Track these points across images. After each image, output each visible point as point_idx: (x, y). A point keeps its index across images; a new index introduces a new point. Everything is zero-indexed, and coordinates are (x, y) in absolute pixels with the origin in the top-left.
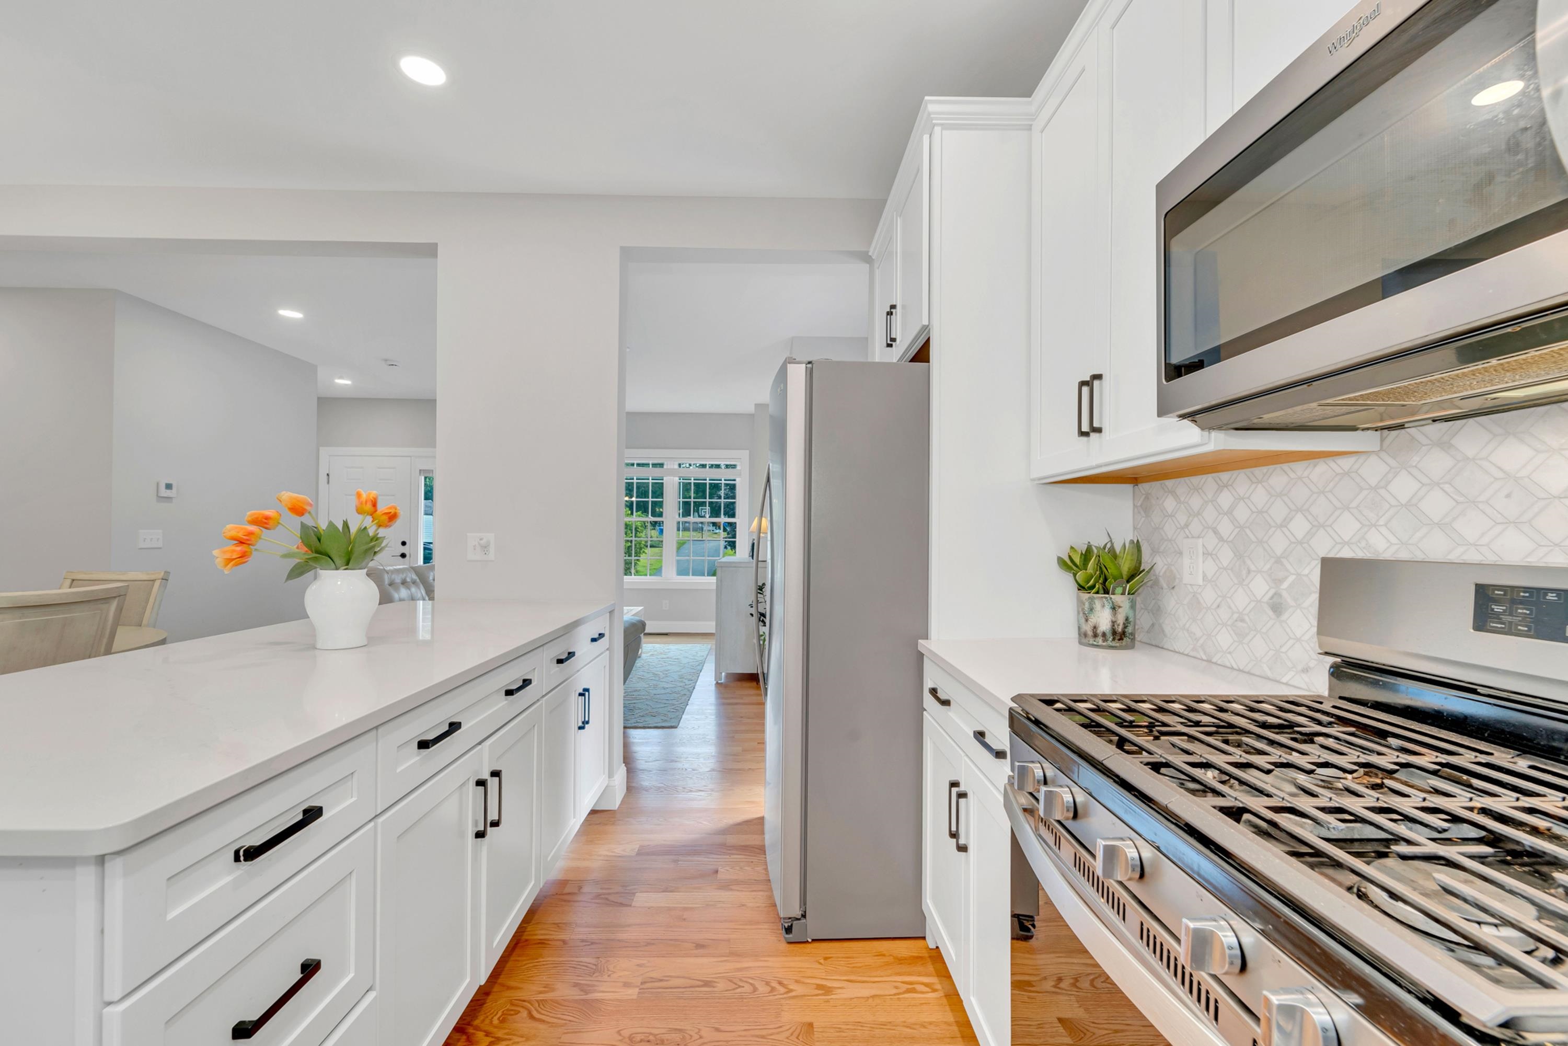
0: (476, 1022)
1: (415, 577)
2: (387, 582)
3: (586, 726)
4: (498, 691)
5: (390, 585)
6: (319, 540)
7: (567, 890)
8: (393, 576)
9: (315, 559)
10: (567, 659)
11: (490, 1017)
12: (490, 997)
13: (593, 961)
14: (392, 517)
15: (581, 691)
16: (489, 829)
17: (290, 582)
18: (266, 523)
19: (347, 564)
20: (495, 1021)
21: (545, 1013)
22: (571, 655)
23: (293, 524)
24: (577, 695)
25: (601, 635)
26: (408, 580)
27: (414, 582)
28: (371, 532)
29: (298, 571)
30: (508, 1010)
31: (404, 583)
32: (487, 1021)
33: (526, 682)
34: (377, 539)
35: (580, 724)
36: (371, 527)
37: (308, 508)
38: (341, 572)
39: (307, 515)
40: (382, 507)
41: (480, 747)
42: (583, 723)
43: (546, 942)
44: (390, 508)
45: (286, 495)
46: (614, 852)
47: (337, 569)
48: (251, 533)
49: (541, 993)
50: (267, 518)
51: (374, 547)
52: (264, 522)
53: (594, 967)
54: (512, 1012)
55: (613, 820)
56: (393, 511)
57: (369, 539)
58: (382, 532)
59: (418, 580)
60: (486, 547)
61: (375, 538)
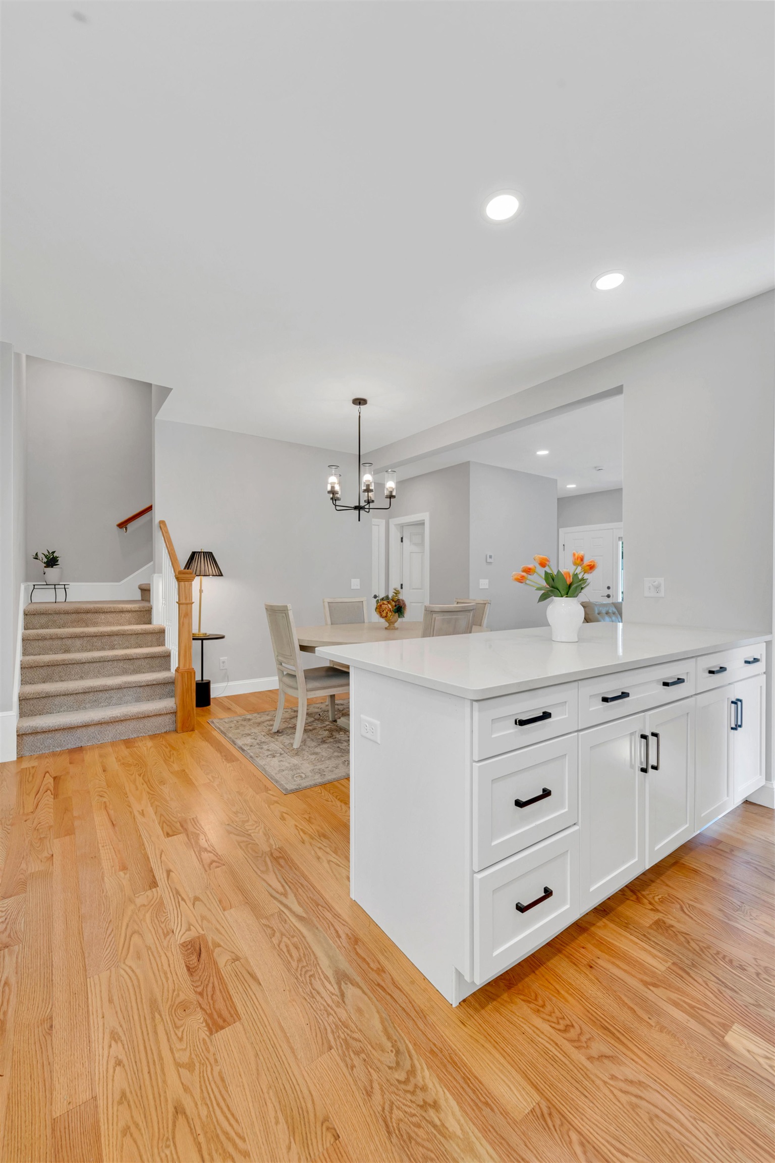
0: (643, 893)
3: (739, 728)
4: (658, 681)
6: (553, 580)
7: (720, 847)
9: (551, 591)
10: (718, 672)
11: (653, 895)
12: (654, 884)
13: (739, 903)
14: (592, 567)
15: (734, 700)
16: (650, 770)
17: (540, 603)
18: (529, 572)
19: (567, 594)
20: (656, 899)
21: (694, 913)
22: (722, 669)
23: (541, 571)
24: (730, 702)
25: (756, 660)
28: (580, 577)
29: (544, 597)
30: (666, 897)
32: (651, 896)
33: (680, 681)
34: (584, 580)
35: (733, 726)
36: (580, 573)
37: (548, 563)
38: (564, 599)
39: (547, 567)
40: (587, 561)
41: (644, 714)
42: (736, 725)
43: (702, 874)
44: (591, 562)
45: (538, 556)
46: (768, 839)
47: (562, 597)
48: (523, 576)
49: (691, 900)
50: (530, 569)
51: (581, 585)
52: (528, 571)
53: (739, 907)
54: (669, 901)
55: (769, 815)
56: (592, 564)
57: (578, 580)
58: (586, 576)
60: (656, 586)
61: (583, 579)
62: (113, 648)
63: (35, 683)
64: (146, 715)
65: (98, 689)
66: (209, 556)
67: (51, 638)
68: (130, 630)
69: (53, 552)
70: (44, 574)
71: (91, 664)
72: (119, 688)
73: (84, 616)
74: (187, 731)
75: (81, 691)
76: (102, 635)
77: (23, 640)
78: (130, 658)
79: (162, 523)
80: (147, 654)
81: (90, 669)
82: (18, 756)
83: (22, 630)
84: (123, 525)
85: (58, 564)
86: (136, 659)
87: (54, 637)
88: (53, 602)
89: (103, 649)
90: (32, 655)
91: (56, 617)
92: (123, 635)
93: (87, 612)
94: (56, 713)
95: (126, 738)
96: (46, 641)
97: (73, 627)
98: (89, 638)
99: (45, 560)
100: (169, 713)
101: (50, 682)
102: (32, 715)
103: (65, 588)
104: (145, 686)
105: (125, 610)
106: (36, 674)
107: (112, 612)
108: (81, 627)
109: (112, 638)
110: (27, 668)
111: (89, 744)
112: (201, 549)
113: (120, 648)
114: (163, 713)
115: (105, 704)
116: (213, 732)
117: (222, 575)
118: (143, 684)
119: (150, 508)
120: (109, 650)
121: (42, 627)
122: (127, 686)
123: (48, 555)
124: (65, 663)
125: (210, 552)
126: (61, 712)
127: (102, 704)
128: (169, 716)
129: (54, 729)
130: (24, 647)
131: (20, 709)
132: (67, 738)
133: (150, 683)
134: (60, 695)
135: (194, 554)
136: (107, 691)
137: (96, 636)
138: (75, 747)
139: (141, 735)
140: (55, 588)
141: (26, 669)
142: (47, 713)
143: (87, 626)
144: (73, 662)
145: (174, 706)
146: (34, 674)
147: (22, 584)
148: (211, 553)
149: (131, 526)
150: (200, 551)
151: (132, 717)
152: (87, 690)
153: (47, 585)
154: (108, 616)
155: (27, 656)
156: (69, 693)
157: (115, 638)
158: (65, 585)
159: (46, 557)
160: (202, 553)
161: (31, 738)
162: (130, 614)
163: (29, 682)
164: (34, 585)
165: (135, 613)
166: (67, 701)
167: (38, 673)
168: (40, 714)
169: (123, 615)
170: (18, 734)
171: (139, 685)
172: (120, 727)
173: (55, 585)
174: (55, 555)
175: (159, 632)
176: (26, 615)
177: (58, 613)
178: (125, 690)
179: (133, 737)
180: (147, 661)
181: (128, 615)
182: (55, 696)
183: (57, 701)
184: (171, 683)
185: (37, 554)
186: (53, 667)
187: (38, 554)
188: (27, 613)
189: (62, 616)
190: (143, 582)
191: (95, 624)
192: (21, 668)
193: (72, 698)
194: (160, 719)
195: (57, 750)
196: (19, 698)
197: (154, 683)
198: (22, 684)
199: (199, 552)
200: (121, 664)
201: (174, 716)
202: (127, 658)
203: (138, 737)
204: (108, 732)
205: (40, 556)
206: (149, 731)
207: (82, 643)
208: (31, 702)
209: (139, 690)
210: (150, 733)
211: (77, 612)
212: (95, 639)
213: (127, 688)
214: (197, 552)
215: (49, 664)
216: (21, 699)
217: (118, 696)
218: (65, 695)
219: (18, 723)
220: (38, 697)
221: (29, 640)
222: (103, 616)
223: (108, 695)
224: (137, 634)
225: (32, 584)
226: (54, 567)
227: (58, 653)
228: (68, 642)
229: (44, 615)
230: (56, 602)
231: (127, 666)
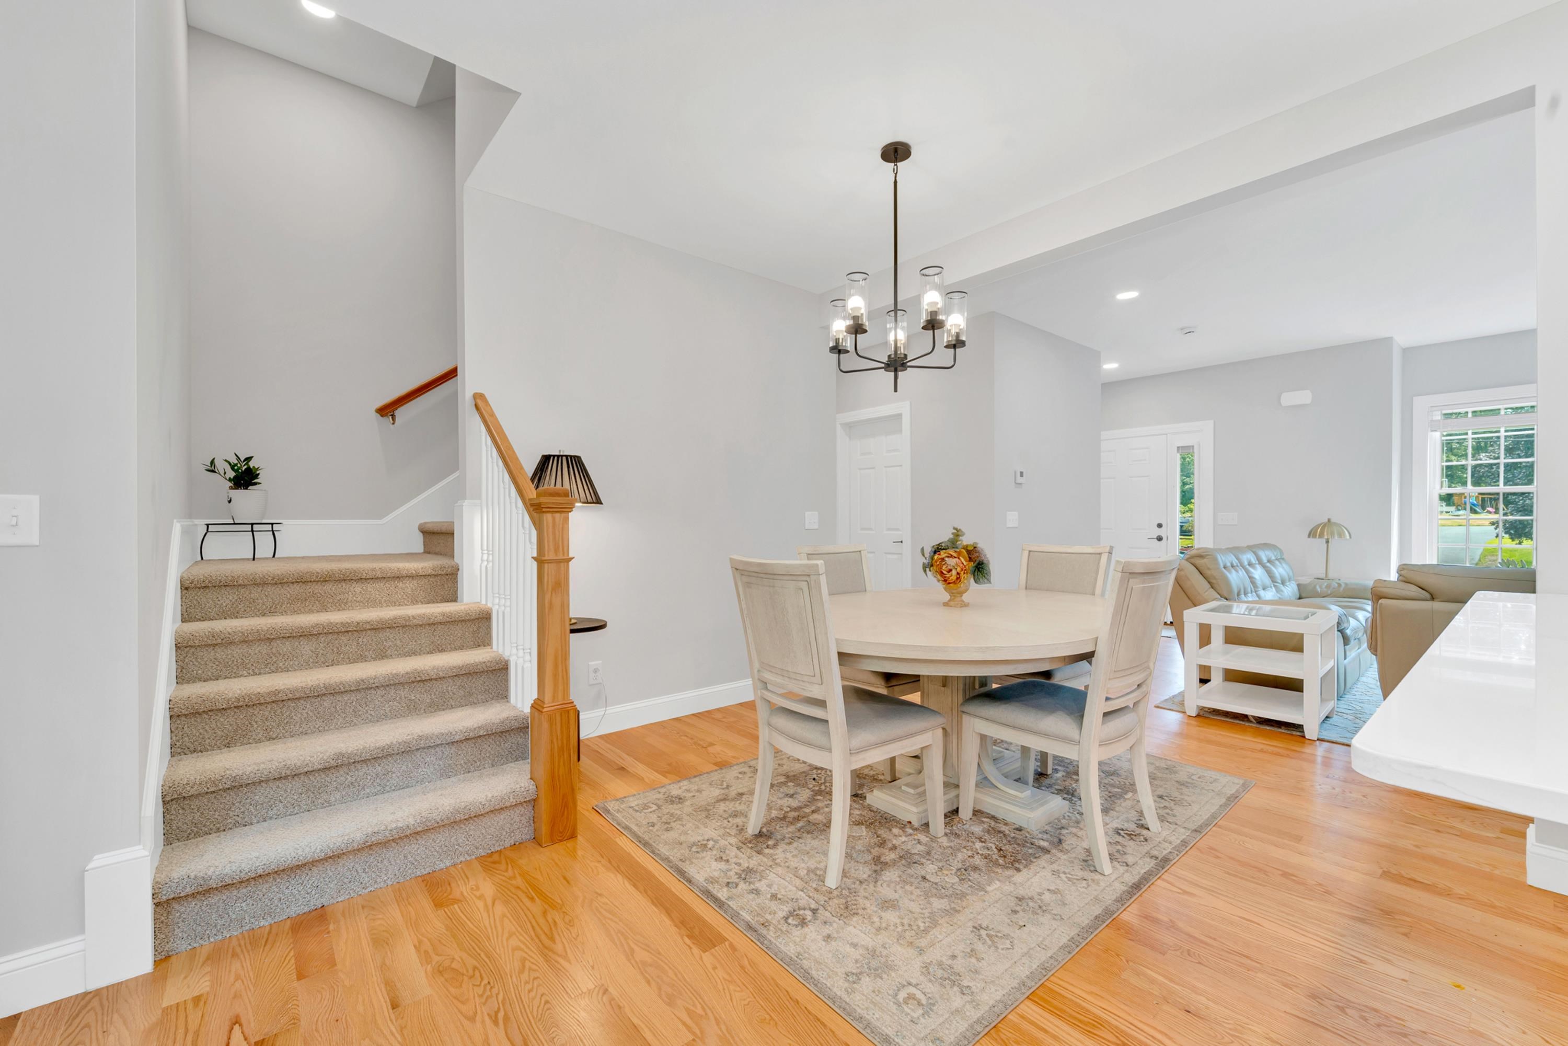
62: (382, 655)
63: (207, 750)
64: (473, 815)
65: (357, 759)
66: (575, 463)
67: (245, 641)
68: (419, 616)
69: (248, 459)
70: (230, 501)
71: (338, 698)
72: (406, 751)
73: (319, 589)
74: (561, 841)
75: (317, 766)
76: (357, 630)
77: (178, 647)
78: (424, 678)
79: (480, 403)
80: (460, 668)
81: (335, 707)
82: (159, 957)
83: (174, 622)
84: (388, 410)
85: (260, 483)
86: (436, 679)
87: (250, 638)
88: (248, 559)
89: (362, 658)
90: (200, 680)
91: (255, 593)
92: (403, 627)
93: (325, 579)
94: (258, 822)
95: (428, 870)
96: (233, 647)
97: (295, 612)
98: (330, 636)
99: (232, 474)
100: (521, 804)
101: (242, 744)
102: (197, 835)
103: (273, 531)
104: (461, 741)
105: (404, 573)
106: (207, 728)
107: (377, 578)
108: (311, 611)
109: (382, 635)
110: (186, 715)
111: (340, 899)
112: (560, 451)
113: (400, 655)
114: (508, 804)
115: (374, 790)
116: (617, 840)
117: (598, 501)
118: (457, 738)
119: (451, 374)
120: (375, 659)
121: (224, 615)
122: (422, 746)
123: (236, 465)
124: (278, 698)
125: (575, 457)
126: (271, 818)
127: (368, 791)
128: (518, 811)
129: (253, 875)
130: (180, 663)
131: (167, 822)
132: (287, 891)
133: (472, 735)
134: (267, 781)
135: (546, 459)
136: (379, 761)
137: (347, 632)
138: (306, 909)
139: (462, 859)
140: (252, 531)
141: (183, 718)
142: (237, 824)
143: (324, 609)
144: (297, 696)
145: (532, 787)
146: (204, 728)
147: (175, 521)
148: (579, 458)
149: (402, 413)
150: (557, 453)
151: (441, 823)
152: (333, 763)
153: (235, 524)
154: (369, 587)
155: (188, 682)
156: (288, 772)
157: (388, 633)
158: (272, 524)
159: (232, 467)
160: (564, 458)
161: (194, 904)
162: (415, 582)
163: (192, 749)
164: (208, 525)
165: (425, 580)
166: (286, 791)
167: (214, 726)
168: (218, 830)
169: (400, 585)
170: (155, 901)
171: (449, 740)
172: (415, 848)
173: (252, 524)
174: (251, 464)
175: (478, 619)
176: (186, 589)
177: (261, 583)
178: (418, 754)
179: (442, 866)
180: (458, 682)
181: (410, 585)
182: (254, 783)
183: (260, 795)
184: (520, 728)
185: (212, 462)
186: (251, 710)
187: (216, 461)
188: (187, 584)
189: (270, 590)
190: (434, 517)
191: (341, 605)
192: (171, 717)
193: (297, 783)
194: (502, 817)
195: (263, 923)
196: (163, 797)
197: (481, 733)
198: (172, 756)
199: (558, 456)
200: (403, 693)
201: (531, 808)
202: (419, 679)
203: (454, 865)
204: (385, 862)
205: (221, 465)
206: (477, 848)
207: (316, 649)
208: (196, 803)
209: (447, 751)
210: (481, 852)
211: (302, 580)
212: (344, 639)
213: (424, 748)
214: (554, 456)
215: (241, 704)
216: (168, 798)
217: (404, 767)
218: (280, 778)
219: (158, 870)
220: (212, 789)
221: (191, 646)
222: (358, 588)
223: (379, 768)
224: (432, 624)
225: (201, 523)
226: (250, 488)
227: (260, 674)
228: (286, 647)
229: (228, 588)
230: (254, 559)
231: (418, 696)
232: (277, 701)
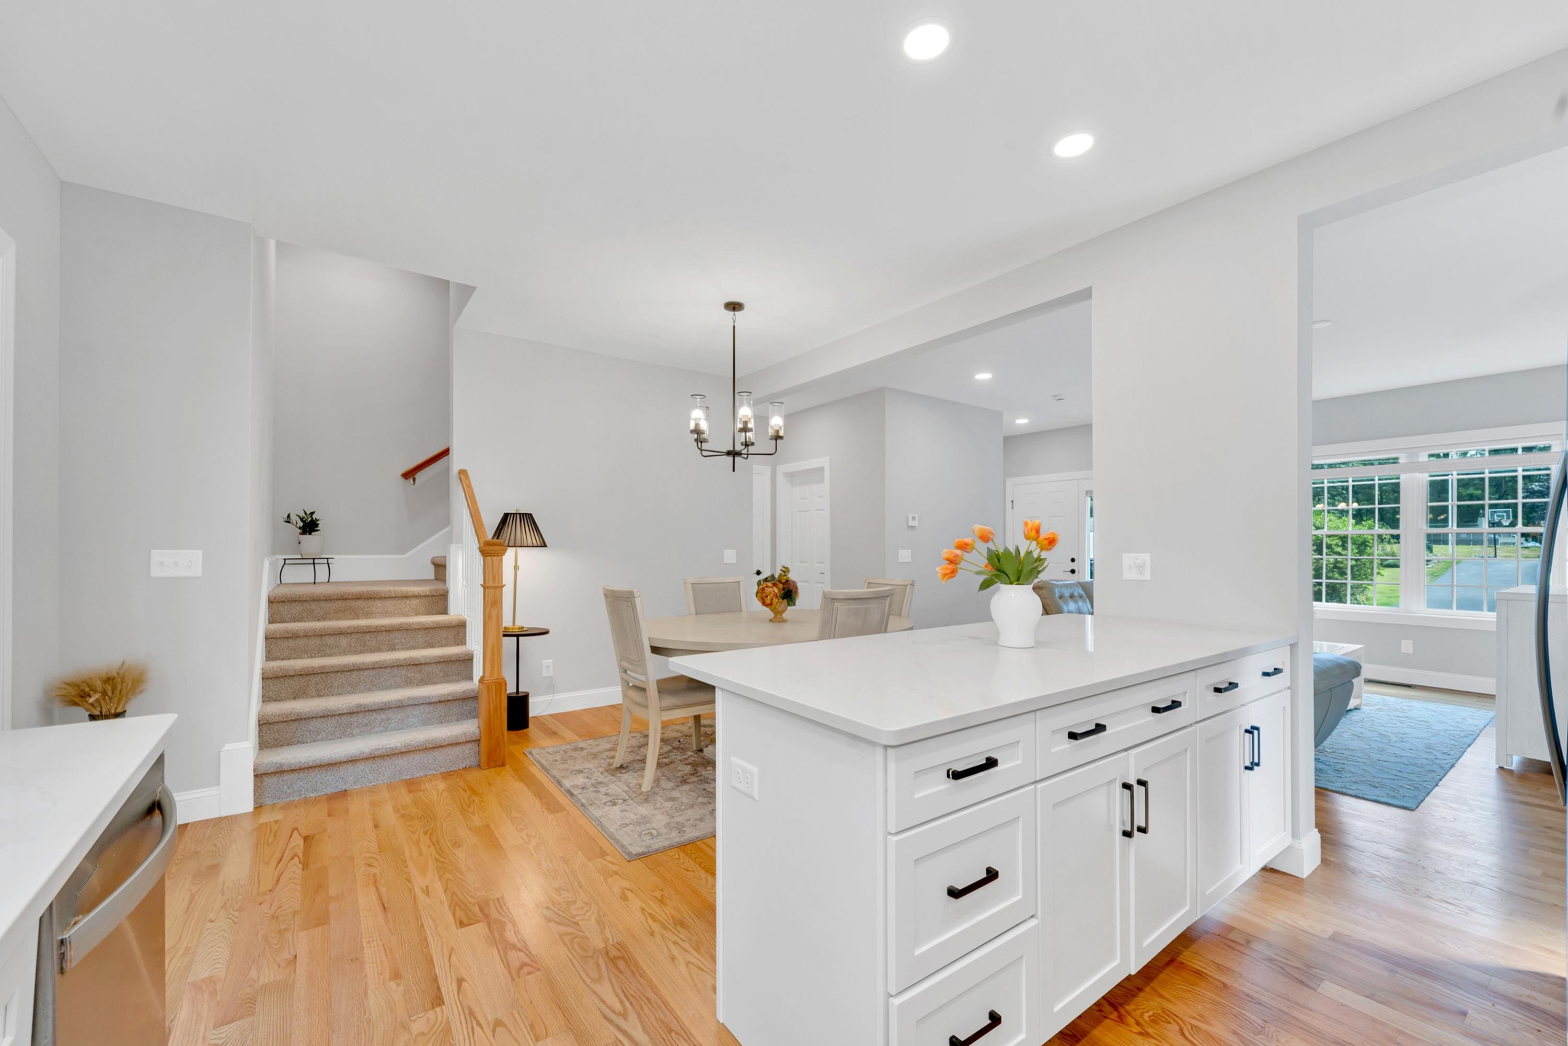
0: (1128, 1007)
1: (1082, 592)
2: (1057, 595)
3: (1256, 768)
4: (1145, 705)
5: (1060, 598)
6: (999, 561)
7: (1231, 936)
8: (1063, 590)
9: (996, 576)
10: (1226, 689)
11: (1142, 1011)
12: (1142, 994)
13: (1260, 1022)
14: (1052, 542)
15: (1249, 728)
16: (1136, 832)
17: (981, 592)
18: (966, 548)
19: (1018, 580)
20: (1146, 1016)
21: (1196, 1037)
22: (1233, 685)
23: (982, 547)
24: (1243, 731)
25: (1277, 671)
26: (1076, 594)
27: (1081, 597)
28: (1035, 555)
29: (985, 585)
30: (1158, 1014)
31: (1072, 596)
32: (1138, 1012)
33: (1175, 704)
34: (1041, 560)
35: (1248, 764)
36: (1035, 550)
37: (991, 536)
38: (1014, 587)
39: (991, 542)
40: (1044, 534)
41: (1126, 753)
42: (1252, 763)
43: (1207, 977)
44: (1050, 534)
45: (978, 527)
46: (1298, 924)
47: (1011, 584)
48: (956, 556)
49: (1194, 1018)
50: (967, 544)
51: (1037, 567)
52: (964, 547)
53: (1260, 1029)
54: (1163, 1019)
55: (1299, 888)
56: (1051, 536)
57: (1034, 561)
58: (1044, 555)
59: (1085, 595)
60: (1141, 567)
61: (1039, 560)
62: (392, 648)
63: (283, 700)
64: (438, 745)
65: (370, 709)
66: (528, 519)
67: (306, 636)
68: (417, 623)
69: (312, 513)
70: (299, 543)
71: (362, 673)
72: (400, 706)
73: (354, 604)
74: (495, 767)
75: (346, 711)
76: (376, 631)
77: (266, 638)
78: (416, 663)
79: (463, 473)
80: (441, 657)
81: (359, 679)
82: (256, 806)
83: (265, 623)
84: (409, 475)
85: (319, 530)
86: (425, 664)
87: (309, 634)
88: (311, 583)
89: (379, 650)
90: (279, 659)
91: (314, 606)
92: (407, 630)
93: (358, 597)
94: (311, 742)
95: (409, 777)
96: (299, 640)
97: (338, 619)
98: (359, 635)
99: (301, 524)
100: (470, 742)
101: (303, 698)
102: (276, 746)
103: (328, 564)
104: (436, 703)
105: (410, 594)
106: (283, 686)
107: (392, 597)
108: (348, 619)
109: (393, 635)
110: (271, 678)
111: (355, 787)
112: (517, 510)
113: (403, 649)
114: (460, 741)
115: (380, 730)
116: (530, 768)
117: (545, 546)
118: (433, 700)
119: (446, 452)
120: (387, 651)
121: (294, 620)
122: (411, 703)
123: (304, 518)
124: (324, 671)
125: (528, 514)
126: (318, 740)
127: (376, 729)
128: (470, 746)
129: (307, 766)
130: (268, 648)
131: (260, 737)
132: (325, 779)
133: (443, 699)
134: (316, 717)
135: (506, 516)
136: (384, 711)
137: (370, 632)
138: (336, 790)
139: (431, 772)
140: (314, 564)
141: (270, 680)
142: (299, 742)
143: (357, 617)
144: (336, 670)
145: (477, 732)
146: (281, 687)
147: (265, 559)
148: (531, 515)
149: (421, 476)
150: (515, 512)
151: (417, 748)
152: (355, 710)
153: (302, 559)
154: (387, 603)
155: (272, 660)
156: (329, 714)
157: (396, 634)
158: (328, 559)
159: (302, 520)
160: (518, 516)
161: (274, 779)
162: (418, 600)
163: (274, 699)
164: (285, 560)
165: (424, 600)
166: (327, 725)
167: (287, 686)
168: (288, 745)
169: (408, 602)
170: (256, 774)
171: (428, 702)
172: (401, 762)
173: (314, 559)
174: (314, 516)
175: (458, 626)
176: (272, 602)
177: (316, 599)
178: (408, 708)
179: (418, 775)
180: (440, 666)
181: (414, 603)
182: (309, 718)
183: (313, 725)
184: (470, 698)
185: (289, 516)
186: (308, 677)
187: (291, 516)
188: (272, 599)
189: (322, 604)
190: (438, 553)
191: (368, 615)
192: (263, 679)
193: (333, 721)
194: (457, 749)
195: (312, 795)
196: (259, 721)
197: (449, 698)
198: (263, 702)
199: (514, 514)
200: (403, 672)
201: (477, 745)
202: (413, 663)
203: (426, 776)
204: (383, 769)
205: (294, 518)
206: (441, 767)
207: (350, 642)
208: (276, 727)
209: (427, 708)
210: (443, 770)
211: (343, 598)
212: (368, 637)
213: (412, 705)
214: (511, 514)
215: (303, 673)
216: (262, 723)
217: (399, 717)
218: (323, 717)
219: (256, 758)
220: (285, 719)
221: (274, 638)
222: (379, 604)
223: (383, 716)
224: (426, 629)
225: (281, 558)
226: (313, 533)
227: (315, 657)
228: (331, 641)
229: (297, 603)
230: (314, 583)
231: (412, 675)
232: (325, 672)
